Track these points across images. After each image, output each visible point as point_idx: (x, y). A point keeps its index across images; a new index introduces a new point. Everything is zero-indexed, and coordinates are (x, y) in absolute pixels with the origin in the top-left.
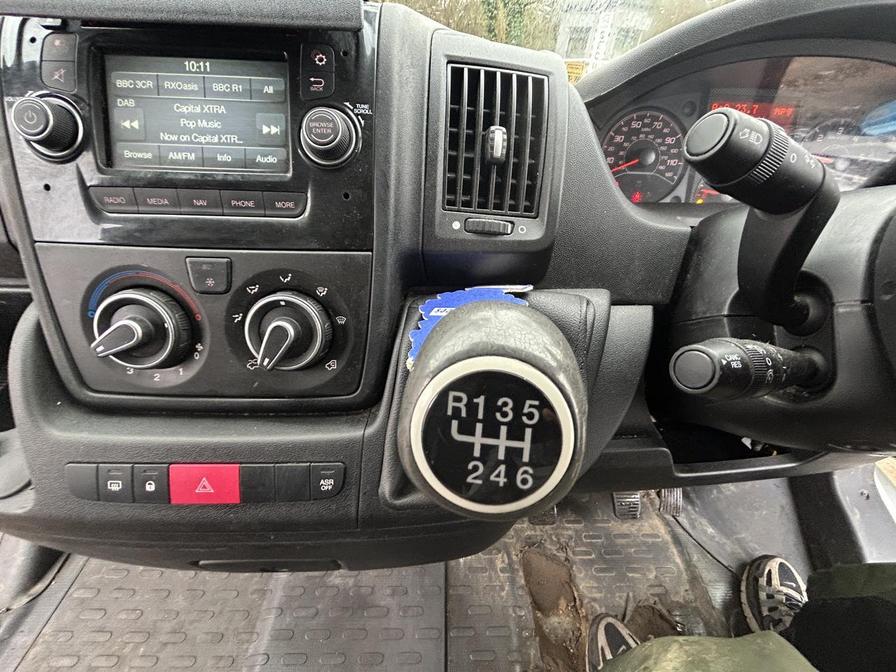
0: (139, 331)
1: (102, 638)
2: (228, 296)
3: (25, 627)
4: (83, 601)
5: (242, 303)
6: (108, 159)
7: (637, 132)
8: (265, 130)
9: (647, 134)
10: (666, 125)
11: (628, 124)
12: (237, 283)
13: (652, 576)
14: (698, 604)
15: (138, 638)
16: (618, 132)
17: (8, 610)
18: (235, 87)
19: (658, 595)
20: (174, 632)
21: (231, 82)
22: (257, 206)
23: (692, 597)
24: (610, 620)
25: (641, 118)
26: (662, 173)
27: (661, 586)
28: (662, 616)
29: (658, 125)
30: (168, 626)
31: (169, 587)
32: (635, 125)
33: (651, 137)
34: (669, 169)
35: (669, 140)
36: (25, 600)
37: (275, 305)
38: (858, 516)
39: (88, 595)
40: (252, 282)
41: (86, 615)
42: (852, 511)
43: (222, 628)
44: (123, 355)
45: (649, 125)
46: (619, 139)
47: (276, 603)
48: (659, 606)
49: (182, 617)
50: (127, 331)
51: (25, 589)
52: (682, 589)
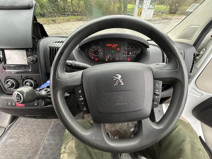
0: (10, 84)
1: (22, 132)
2: (22, 80)
3: (10, 129)
4: (19, 126)
5: (23, 80)
6: (5, 63)
7: (95, 49)
8: (24, 58)
9: (96, 49)
10: (99, 48)
11: (93, 48)
12: (23, 78)
13: (120, 125)
14: (127, 131)
15: (28, 132)
16: (92, 49)
17: (7, 127)
18: (20, 53)
19: (120, 129)
20: (33, 131)
21: (20, 52)
22: (24, 68)
23: (127, 129)
24: (108, 132)
25: (95, 47)
26: (100, 55)
27: (121, 127)
28: (120, 132)
29: (98, 48)
30: (33, 130)
31: (33, 124)
32: (94, 48)
33: (97, 50)
34: (101, 55)
35: (100, 50)
36: (10, 125)
37: (27, 81)
38: (156, 115)
39: (20, 125)
40: (25, 78)
41: (19, 128)
42: (156, 114)
43: (42, 131)
44: (9, 87)
45: (97, 48)
46: (92, 50)
47: (51, 127)
48: (120, 130)
49: (35, 129)
50: (9, 85)
51: (10, 123)
52: (125, 128)
